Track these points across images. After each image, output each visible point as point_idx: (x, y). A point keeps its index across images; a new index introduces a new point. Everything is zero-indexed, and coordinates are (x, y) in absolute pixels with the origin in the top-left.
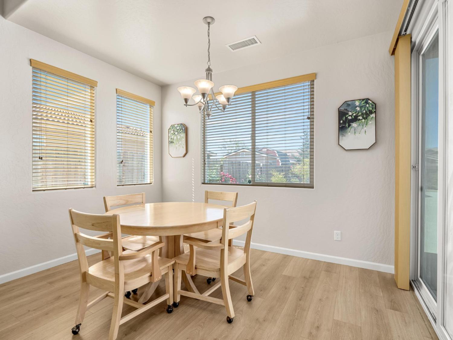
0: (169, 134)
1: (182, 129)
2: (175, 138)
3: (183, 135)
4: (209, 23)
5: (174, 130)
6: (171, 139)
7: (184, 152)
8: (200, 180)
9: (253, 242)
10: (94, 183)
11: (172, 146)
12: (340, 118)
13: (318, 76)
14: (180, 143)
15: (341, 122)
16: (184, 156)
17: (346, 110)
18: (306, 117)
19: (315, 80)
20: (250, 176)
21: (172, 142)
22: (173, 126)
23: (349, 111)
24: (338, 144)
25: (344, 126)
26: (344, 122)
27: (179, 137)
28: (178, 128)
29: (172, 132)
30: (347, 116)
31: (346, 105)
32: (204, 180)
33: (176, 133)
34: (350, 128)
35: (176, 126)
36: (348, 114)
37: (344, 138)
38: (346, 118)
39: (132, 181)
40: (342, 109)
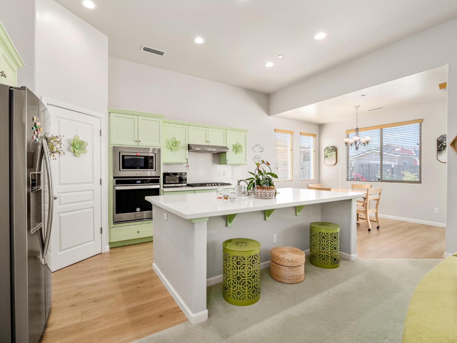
0: (325, 153)
1: (334, 150)
2: (329, 154)
3: (334, 153)
4: (357, 108)
5: (328, 150)
6: (326, 155)
7: (335, 162)
8: (345, 178)
9: (379, 214)
10: (292, 179)
11: (327, 159)
12: (438, 145)
13: (424, 121)
14: (332, 157)
15: (439, 147)
16: (335, 165)
17: (442, 140)
18: (416, 143)
19: (422, 123)
20: (379, 176)
21: (326, 157)
22: (327, 148)
23: (444, 141)
24: (437, 158)
25: (441, 149)
26: (441, 147)
27: (331, 154)
28: (331, 149)
29: (327, 151)
30: (442, 143)
31: (442, 138)
32: (348, 178)
33: (330, 152)
34: (444, 150)
35: (329, 147)
36: (443, 142)
37: (440, 155)
38: (442, 145)
39: (306, 178)
40: (440, 139)
